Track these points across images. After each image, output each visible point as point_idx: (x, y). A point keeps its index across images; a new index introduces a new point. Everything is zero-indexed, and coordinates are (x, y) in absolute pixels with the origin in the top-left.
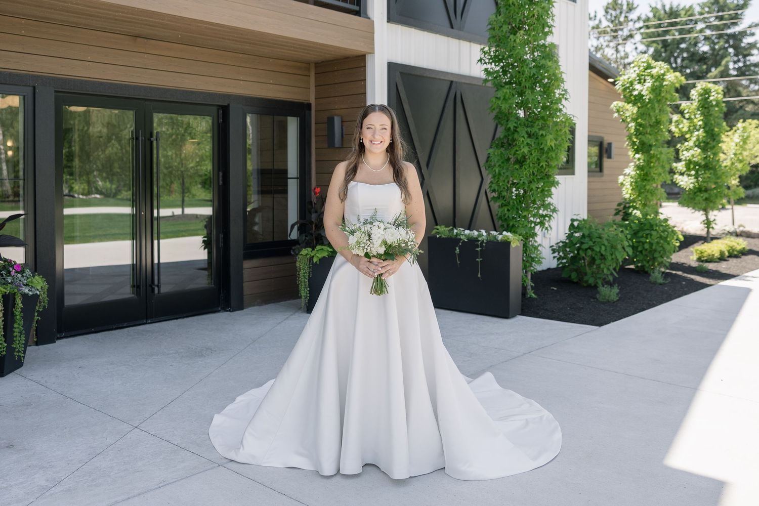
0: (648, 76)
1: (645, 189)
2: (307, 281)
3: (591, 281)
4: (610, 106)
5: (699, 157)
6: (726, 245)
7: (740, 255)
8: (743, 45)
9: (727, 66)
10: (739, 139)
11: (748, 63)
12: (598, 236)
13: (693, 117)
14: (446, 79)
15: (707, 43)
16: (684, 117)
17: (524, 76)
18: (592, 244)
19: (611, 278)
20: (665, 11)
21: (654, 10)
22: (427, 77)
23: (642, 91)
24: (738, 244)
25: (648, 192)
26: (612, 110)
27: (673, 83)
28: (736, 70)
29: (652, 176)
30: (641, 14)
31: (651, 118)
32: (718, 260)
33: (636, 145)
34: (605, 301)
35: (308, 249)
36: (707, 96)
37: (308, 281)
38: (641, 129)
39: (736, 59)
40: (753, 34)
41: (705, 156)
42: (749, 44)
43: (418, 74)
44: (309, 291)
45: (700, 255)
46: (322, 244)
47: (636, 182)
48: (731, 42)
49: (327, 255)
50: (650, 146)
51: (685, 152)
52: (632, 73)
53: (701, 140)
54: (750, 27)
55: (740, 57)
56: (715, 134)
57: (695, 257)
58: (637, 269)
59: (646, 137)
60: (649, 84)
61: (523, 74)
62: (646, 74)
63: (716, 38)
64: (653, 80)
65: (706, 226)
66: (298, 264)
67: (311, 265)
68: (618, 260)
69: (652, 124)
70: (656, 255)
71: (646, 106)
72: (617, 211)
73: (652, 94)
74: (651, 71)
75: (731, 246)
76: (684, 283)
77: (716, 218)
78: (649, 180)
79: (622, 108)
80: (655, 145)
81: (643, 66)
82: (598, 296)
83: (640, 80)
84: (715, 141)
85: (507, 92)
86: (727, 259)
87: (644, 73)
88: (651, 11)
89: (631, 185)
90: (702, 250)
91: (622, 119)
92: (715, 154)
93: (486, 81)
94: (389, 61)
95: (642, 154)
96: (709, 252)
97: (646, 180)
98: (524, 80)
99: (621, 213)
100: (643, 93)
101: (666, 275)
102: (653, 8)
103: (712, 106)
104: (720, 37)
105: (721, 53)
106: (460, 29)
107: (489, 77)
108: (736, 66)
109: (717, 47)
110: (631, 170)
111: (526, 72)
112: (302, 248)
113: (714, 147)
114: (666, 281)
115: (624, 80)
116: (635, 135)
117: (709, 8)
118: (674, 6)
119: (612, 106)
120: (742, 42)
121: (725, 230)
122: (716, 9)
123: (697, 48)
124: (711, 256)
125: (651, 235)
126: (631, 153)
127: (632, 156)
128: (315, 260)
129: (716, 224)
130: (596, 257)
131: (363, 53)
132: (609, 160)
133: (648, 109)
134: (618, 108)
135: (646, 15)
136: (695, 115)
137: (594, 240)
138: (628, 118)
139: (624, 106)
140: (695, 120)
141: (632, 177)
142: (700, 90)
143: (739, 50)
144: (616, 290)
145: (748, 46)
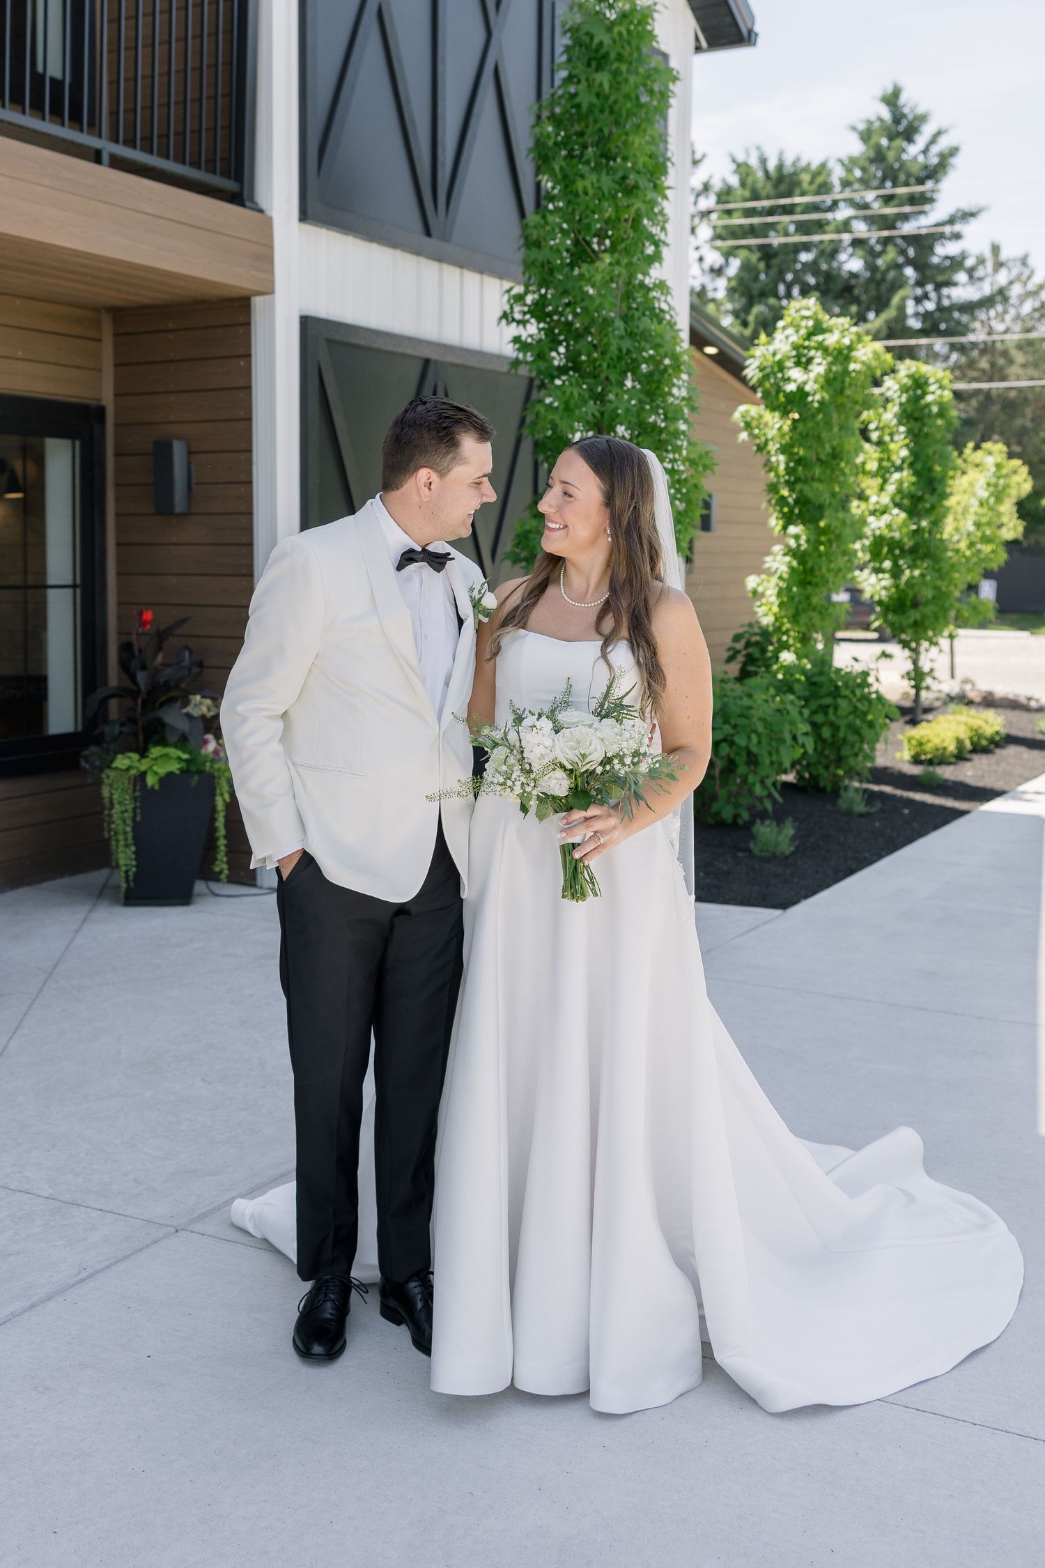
0: (817, 349)
1: (809, 605)
2: (128, 829)
3: (727, 813)
4: (731, 414)
5: (905, 530)
6: (966, 724)
7: (992, 746)
8: (935, 260)
9: (902, 308)
10: (986, 490)
11: (946, 303)
12: (739, 712)
13: (887, 438)
14: (417, 353)
15: (860, 252)
16: (868, 440)
17: (608, 356)
18: (731, 731)
19: (768, 805)
20: (766, 172)
21: (742, 169)
22: (379, 351)
23: (805, 383)
24: (987, 722)
25: (814, 609)
26: (735, 425)
27: (869, 367)
28: (921, 318)
29: (823, 576)
30: (711, 177)
31: (823, 444)
32: (953, 760)
33: (787, 504)
34: (767, 854)
35: (131, 754)
36: (919, 392)
37: (134, 829)
38: (800, 469)
39: (919, 291)
40: (957, 236)
41: (914, 527)
42: (947, 257)
43: (362, 343)
44: (134, 853)
45: (918, 749)
46: (163, 742)
47: (789, 589)
48: (911, 252)
49: (179, 769)
50: (821, 508)
51: (871, 519)
52: (781, 341)
53: (906, 491)
54: (951, 221)
55: (930, 287)
56: (936, 478)
57: (907, 755)
58: (801, 784)
59: (811, 487)
60: (819, 367)
61: (603, 353)
62: (813, 344)
63: (878, 242)
64: (830, 359)
65: (913, 683)
66: (105, 792)
67: (138, 794)
68: (781, 764)
69: (823, 457)
70: (845, 751)
71: (814, 416)
72: (731, 653)
73: (827, 393)
74: (824, 340)
75: (975, 727)
76: (906, 811)
77: (935, 665)
78: (816, 585)
79: (757, 420)
80: (830, 504)
81: (806, 327)
82: (752, 845)
83: (798, 356)
84: (937, 493)
85: (572, 393)
86: (969, 756)
87: (807, 343)
88: (736, 172)
89: (779, 594)
90: (922, 737)
91: (758, 446)
92: (936, 524)
93: (516, 363)
94: (304, 313)
95: (803, 523)
96: (936, 741)
97: (810, 583)
98: (605, 365)
99: (740, 658)
100: (807, 388)
101: (871, 797)
102: (739, 165)
103: (930, 415)
104: (886, 241)
105: (892, 274)
106: (446, 238)
107: (525, 355)
108: (921, 309)
109: (880, 262)
110: (779, 563)
111: (614, 348)
112: (116, 753)
113: (933, 507)
114: (872, 806)
115: (764, 356)
116: (787, 483)
117: (864, 170)
118: (789, 161)
119: (737, 415)
120: (933, 253)
121: (940, 691)
122: (879, 174)
123: (835, 264)
124: (941, 752)
125: (836, 708)
126: (775, 523)
127: (779, 528)
128: (151, 781)
129: (934, 678)
130: (738, 760)
131: (244, 294)
132: (705, 534)
133: (817, 424)
134: (748, 419)
135: (724, 181)
136: (891, 435)
137: (733, 722)
138: (771, 443)
139: (761, 417)
140: (892, 446)
141: (780, 578)
142: (906, 380)
143: (929, 273)
144: (789, 830)
145: (948, 263)
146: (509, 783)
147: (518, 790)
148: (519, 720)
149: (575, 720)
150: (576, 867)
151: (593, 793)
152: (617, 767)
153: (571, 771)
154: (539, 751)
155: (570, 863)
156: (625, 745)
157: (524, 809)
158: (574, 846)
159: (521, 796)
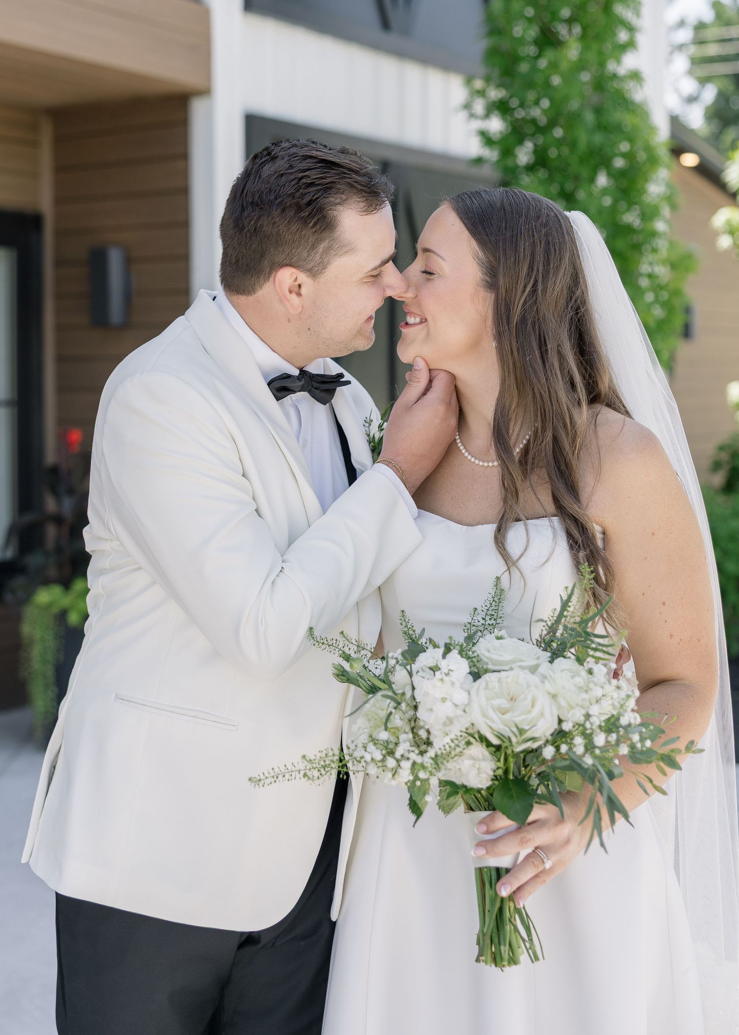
94: (250, 112)
131: (182, 92)
135: (698, 16)
146: (391, 762)
147: (405, 774)
148: (414, 650)
149: (507, 657)
150: (501, 910)
151: (534, 782)
152: (580, 750)
153: (498, 748)
154: (445, 710)
155: (493, 902)
156: (594, 710)
157: (416, 808)
158: (499, 873)
159: (411, 786)
